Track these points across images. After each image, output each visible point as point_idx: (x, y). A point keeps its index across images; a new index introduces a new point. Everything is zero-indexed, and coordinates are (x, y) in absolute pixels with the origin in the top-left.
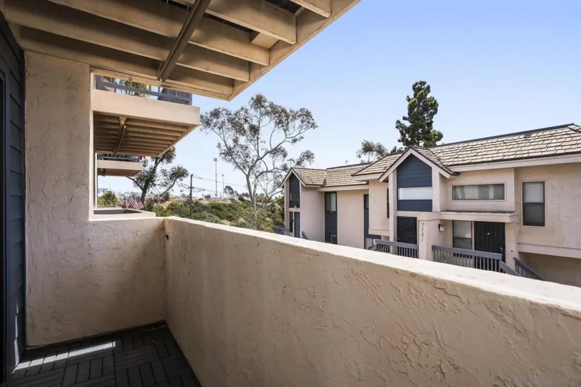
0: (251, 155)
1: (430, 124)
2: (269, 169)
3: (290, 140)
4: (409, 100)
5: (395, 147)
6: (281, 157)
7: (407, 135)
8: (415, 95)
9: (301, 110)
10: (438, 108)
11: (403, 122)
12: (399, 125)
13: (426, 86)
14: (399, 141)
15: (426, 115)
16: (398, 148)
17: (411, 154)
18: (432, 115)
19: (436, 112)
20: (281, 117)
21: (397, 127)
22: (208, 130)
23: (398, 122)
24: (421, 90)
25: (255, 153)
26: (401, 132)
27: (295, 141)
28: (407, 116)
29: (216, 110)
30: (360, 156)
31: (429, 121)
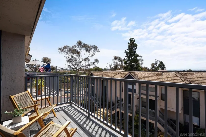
0: (77, 61)
1: (135, 52)
2: (84, 66)
3: (91, 56)
4: (129, 44)
5: (125, 58)
6: (87, 61)
7: (128, 55)
8: (130, 42)
9: (94, 46)
10: (137, 47)
11: (127, 50)
12: (126, 52)
13: (134, 40)
14: (126, 57)
15: (134, 49)
16: (125, 59)
17: (129, 75)
18: (135, 49)
19: (137, 48)
20: (88, 48)
21: (125, 52)
22: (62, 53)
23: (125, 51)
24: (132, 41)
25: (79, 60)
26: (126, 54)
27: (92, 56)
28: (128, 49)
29: (65, 46)
30: (113, 61)
31: (134, 51)
